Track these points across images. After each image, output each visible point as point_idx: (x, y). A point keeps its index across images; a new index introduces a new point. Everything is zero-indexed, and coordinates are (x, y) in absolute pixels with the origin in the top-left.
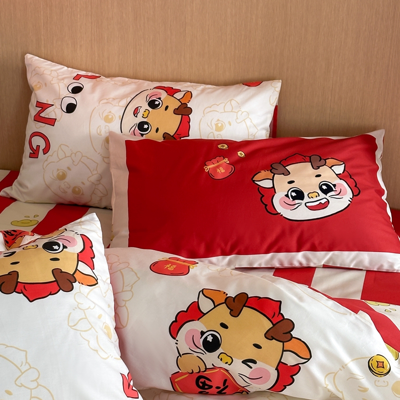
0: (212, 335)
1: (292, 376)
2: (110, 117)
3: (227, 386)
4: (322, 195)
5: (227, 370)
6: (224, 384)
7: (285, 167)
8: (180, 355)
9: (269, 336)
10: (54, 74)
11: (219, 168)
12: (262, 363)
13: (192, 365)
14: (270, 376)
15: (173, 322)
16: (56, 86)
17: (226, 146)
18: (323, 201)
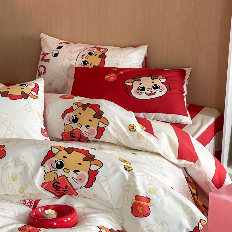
2: (72, 58)
4: (153, 90)
7: (139, 78)
10: (52, 41)
16: (51, 46)
17: (116, 69)
18: (153, 92)
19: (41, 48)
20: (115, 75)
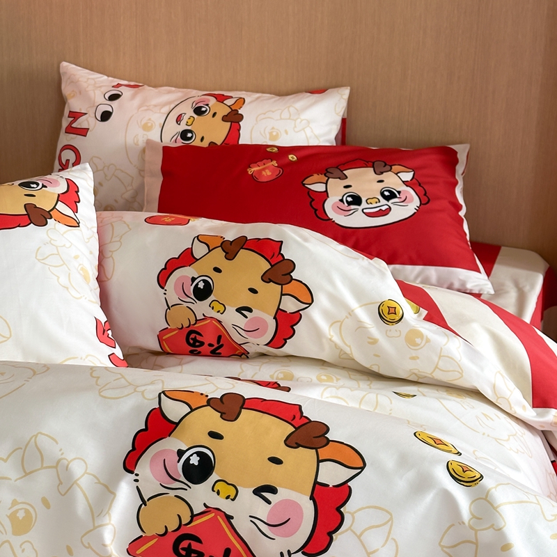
0: (204, 281)
1: (292, 327)
2: (149, 125)
3: (222, 346)
4: (383, 201)
5: (220, 322)
6: (218, 342)
7: (342, 171)
8: (169, 308)
9: (267, 278)
10: (91, 82)
11: (266, 171)
12: (258, 311)
13: (182, 319)
14: (267, 327)
15: (162, 270)
16: (91, 93)
17: (276, 149)
18: (384, 208)
19: (62, 101)
20: (275, 163)
